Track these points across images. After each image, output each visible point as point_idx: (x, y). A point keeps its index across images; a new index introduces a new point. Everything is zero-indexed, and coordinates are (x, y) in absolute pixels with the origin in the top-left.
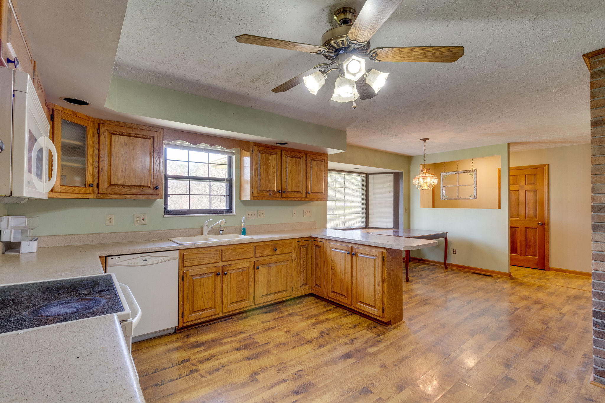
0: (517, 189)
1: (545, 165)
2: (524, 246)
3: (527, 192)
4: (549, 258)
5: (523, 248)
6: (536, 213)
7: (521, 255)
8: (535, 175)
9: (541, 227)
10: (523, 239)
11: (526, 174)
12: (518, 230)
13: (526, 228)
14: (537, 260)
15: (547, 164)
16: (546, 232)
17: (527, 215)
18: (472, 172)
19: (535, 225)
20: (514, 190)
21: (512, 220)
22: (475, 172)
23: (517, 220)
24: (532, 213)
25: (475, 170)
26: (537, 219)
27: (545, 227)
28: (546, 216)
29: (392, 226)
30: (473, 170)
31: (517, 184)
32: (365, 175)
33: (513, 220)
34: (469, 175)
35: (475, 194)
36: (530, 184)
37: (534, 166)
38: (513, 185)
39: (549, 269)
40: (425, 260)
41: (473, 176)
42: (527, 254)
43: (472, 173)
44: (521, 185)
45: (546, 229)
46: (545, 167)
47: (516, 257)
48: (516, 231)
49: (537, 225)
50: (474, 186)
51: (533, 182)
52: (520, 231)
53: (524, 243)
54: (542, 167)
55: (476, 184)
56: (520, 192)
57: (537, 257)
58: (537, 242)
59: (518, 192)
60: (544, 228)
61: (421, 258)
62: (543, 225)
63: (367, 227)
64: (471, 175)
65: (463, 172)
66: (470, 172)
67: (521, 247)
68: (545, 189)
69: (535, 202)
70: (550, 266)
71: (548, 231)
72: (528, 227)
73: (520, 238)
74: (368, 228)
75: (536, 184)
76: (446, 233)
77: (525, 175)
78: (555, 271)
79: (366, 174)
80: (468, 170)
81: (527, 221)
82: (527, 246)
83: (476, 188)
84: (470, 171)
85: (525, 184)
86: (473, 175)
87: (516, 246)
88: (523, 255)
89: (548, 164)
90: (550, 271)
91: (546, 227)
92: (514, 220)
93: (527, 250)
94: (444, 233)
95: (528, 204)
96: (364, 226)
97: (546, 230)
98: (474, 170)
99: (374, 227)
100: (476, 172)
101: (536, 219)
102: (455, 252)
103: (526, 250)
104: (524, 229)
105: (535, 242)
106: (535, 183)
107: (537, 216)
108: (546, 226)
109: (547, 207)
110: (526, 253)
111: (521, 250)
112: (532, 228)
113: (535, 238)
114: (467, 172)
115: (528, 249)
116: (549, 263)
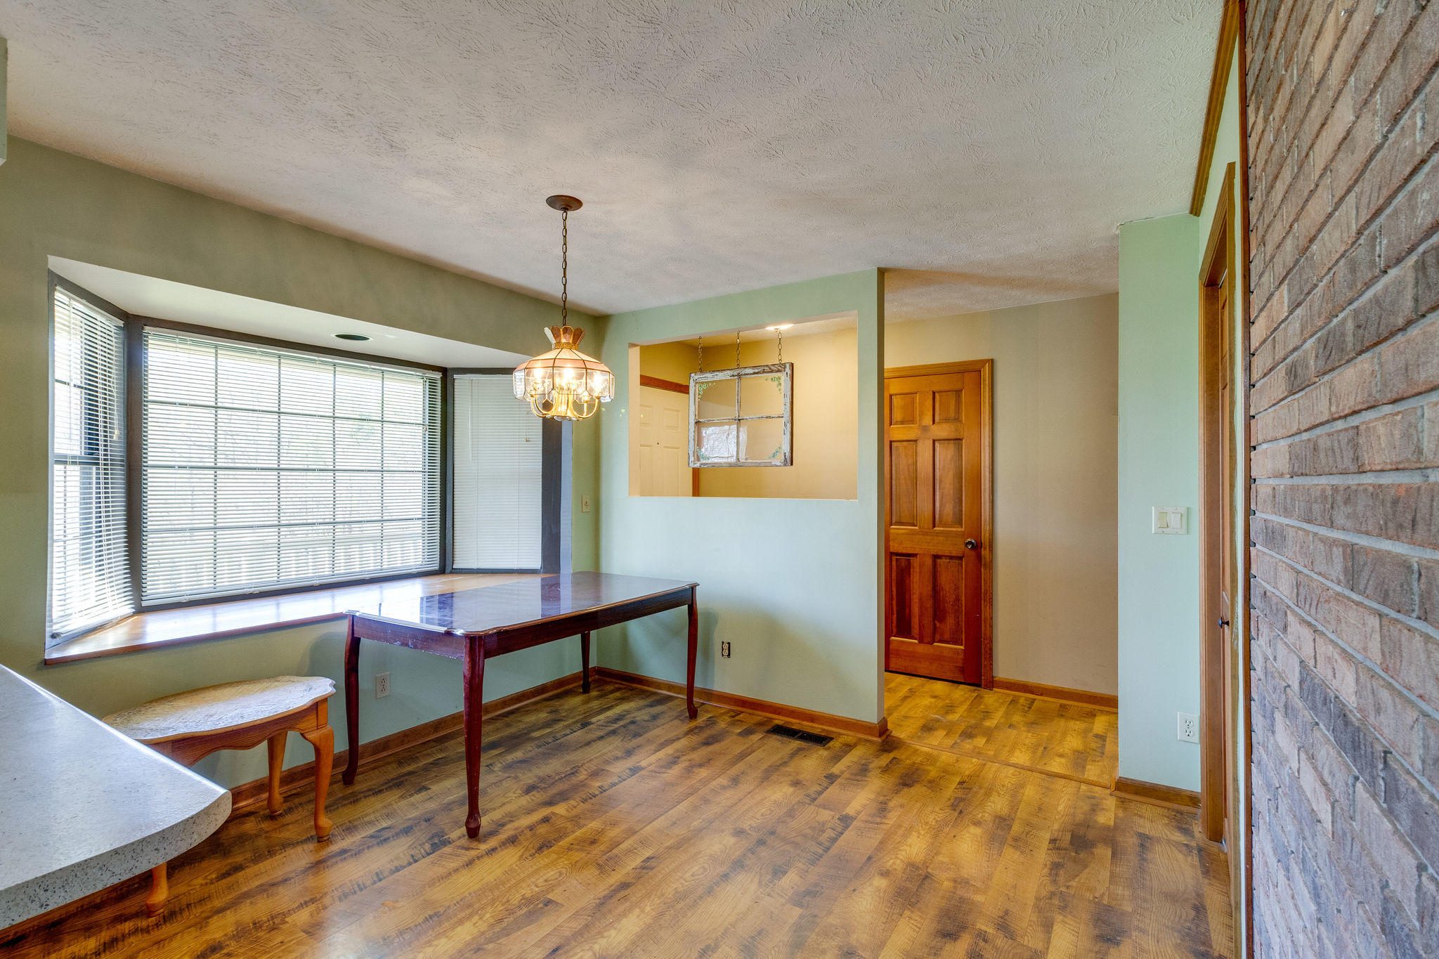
0: (912, 437)
1: (983, 362)
2: (930, 611)
3: (937, 444)
4: (991, 649)
5: (928, 620)
6: (961, 511)
7: (921, 641)
8: (958, 392)
9: (973, 553)
10: (927, 590)
11: (935, 388)
12: (915, 562)
13: (936, 557)
14: (962, 656)
15: (989, 360)
16: (985, 569)
17: (937, 516)
18: (779, 371)
19: (956, 548)
20: (905, 438)
21: (900, 531)
22: (788, 370)
23: (914, 533)
24: (949, 509)
25: (788, 365)
26: (963, 529)
27: (983, 552)
28: (985, 521)
29: (536, 563)
30: (780, 365)
31: (912, 421)
32: (438, 376)
33: (903, 531)
34: (769, 381)
35: (786, 448)
36: (947, 420)
37: (954, 364)
38: (902, 422)
39: (992, 684)
40: (641, 680)
41: (782, 387)
42: (937, 637)
43: (778, 374)
44: (924, 424)
45: (985, 558)
46: (983, 366)
47: (911, 649)
48: (909, 565)
49: (963, 547)
50: (783, 420)
51: (952, 414)
52: (921, 566)
53: (929, 604)
54: (977, 368)
55: (789, 413)
56: (920, 443)
57: (962, 647)
58: (963, 598)
59: (916, 446)
60: (979, 557)
61: (630, 670)
62: (977, 547)
63: (445, 567)
64: (776, 383)
65: (751, 371)
66: (772, 371)
67: (921, 616)
68: (984, 437)
69: (959, 476)
70: (994, 675)
71: (990, 566)
72: (940, 553)
73: (919, 586)
74: (451, 573)
75: (961, 422)
76: (692, 588)
77: (934, 393)
78: (1007, 688)
79: (444, 371)
80: (767, 366)
81: (938, 534)
82: (939, 613)
83: (789, 426)
84: (772, 368)
85: (934, 423)
86: (782, 381)
87: (910, 611)
88: (926, 640)
89: (992, 360)
90: (994, 689)
91: (985, 553)
92: (907, 534)
93: (938, 625)
94: (684, 591)
95: (941, 481)
96: (436, 567)
97: (985, 564)
98: (784, 364)
99: (474, 566)
100: (789, 372)
101: (959, 529)
102: (728, 650)
103: (935, 625)
104: (929, 561)
105: (958, 599)
106: (957, 419)
107: (962, 520)
108: (985, 548)
109: (987, 491)
110: (934, 633)
111: (921, 626)
112: (951, 557)
113: (957, 588)
114: (764, 372)
115: (940, 622)
116: (991, 664)
